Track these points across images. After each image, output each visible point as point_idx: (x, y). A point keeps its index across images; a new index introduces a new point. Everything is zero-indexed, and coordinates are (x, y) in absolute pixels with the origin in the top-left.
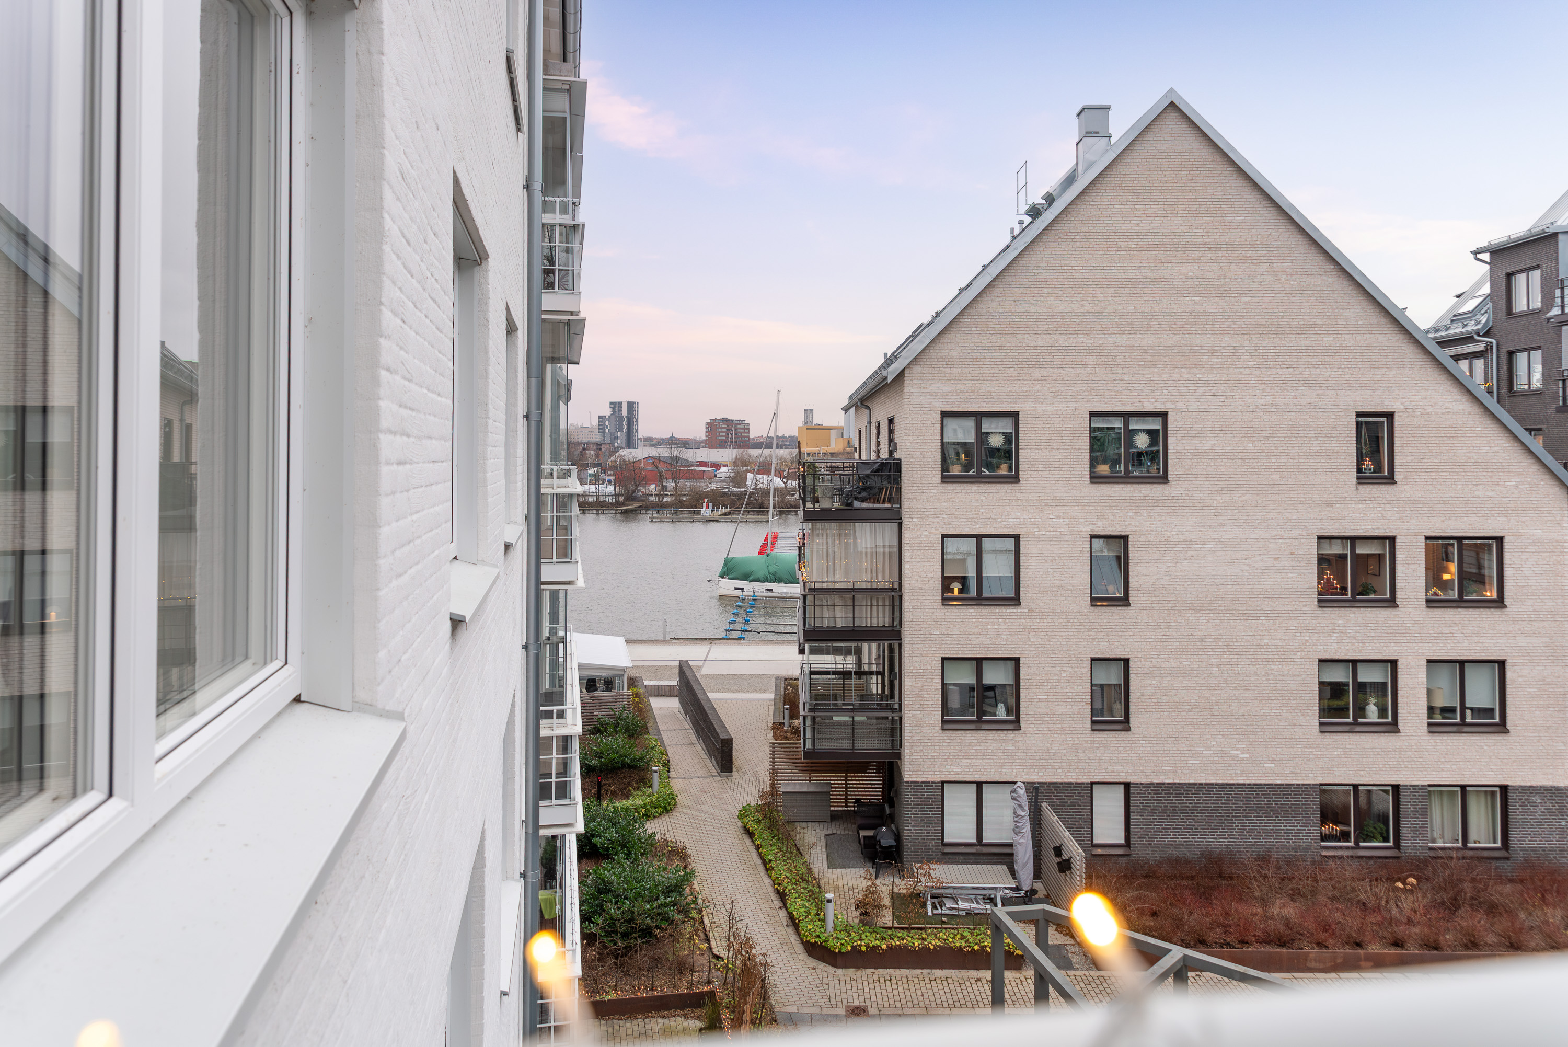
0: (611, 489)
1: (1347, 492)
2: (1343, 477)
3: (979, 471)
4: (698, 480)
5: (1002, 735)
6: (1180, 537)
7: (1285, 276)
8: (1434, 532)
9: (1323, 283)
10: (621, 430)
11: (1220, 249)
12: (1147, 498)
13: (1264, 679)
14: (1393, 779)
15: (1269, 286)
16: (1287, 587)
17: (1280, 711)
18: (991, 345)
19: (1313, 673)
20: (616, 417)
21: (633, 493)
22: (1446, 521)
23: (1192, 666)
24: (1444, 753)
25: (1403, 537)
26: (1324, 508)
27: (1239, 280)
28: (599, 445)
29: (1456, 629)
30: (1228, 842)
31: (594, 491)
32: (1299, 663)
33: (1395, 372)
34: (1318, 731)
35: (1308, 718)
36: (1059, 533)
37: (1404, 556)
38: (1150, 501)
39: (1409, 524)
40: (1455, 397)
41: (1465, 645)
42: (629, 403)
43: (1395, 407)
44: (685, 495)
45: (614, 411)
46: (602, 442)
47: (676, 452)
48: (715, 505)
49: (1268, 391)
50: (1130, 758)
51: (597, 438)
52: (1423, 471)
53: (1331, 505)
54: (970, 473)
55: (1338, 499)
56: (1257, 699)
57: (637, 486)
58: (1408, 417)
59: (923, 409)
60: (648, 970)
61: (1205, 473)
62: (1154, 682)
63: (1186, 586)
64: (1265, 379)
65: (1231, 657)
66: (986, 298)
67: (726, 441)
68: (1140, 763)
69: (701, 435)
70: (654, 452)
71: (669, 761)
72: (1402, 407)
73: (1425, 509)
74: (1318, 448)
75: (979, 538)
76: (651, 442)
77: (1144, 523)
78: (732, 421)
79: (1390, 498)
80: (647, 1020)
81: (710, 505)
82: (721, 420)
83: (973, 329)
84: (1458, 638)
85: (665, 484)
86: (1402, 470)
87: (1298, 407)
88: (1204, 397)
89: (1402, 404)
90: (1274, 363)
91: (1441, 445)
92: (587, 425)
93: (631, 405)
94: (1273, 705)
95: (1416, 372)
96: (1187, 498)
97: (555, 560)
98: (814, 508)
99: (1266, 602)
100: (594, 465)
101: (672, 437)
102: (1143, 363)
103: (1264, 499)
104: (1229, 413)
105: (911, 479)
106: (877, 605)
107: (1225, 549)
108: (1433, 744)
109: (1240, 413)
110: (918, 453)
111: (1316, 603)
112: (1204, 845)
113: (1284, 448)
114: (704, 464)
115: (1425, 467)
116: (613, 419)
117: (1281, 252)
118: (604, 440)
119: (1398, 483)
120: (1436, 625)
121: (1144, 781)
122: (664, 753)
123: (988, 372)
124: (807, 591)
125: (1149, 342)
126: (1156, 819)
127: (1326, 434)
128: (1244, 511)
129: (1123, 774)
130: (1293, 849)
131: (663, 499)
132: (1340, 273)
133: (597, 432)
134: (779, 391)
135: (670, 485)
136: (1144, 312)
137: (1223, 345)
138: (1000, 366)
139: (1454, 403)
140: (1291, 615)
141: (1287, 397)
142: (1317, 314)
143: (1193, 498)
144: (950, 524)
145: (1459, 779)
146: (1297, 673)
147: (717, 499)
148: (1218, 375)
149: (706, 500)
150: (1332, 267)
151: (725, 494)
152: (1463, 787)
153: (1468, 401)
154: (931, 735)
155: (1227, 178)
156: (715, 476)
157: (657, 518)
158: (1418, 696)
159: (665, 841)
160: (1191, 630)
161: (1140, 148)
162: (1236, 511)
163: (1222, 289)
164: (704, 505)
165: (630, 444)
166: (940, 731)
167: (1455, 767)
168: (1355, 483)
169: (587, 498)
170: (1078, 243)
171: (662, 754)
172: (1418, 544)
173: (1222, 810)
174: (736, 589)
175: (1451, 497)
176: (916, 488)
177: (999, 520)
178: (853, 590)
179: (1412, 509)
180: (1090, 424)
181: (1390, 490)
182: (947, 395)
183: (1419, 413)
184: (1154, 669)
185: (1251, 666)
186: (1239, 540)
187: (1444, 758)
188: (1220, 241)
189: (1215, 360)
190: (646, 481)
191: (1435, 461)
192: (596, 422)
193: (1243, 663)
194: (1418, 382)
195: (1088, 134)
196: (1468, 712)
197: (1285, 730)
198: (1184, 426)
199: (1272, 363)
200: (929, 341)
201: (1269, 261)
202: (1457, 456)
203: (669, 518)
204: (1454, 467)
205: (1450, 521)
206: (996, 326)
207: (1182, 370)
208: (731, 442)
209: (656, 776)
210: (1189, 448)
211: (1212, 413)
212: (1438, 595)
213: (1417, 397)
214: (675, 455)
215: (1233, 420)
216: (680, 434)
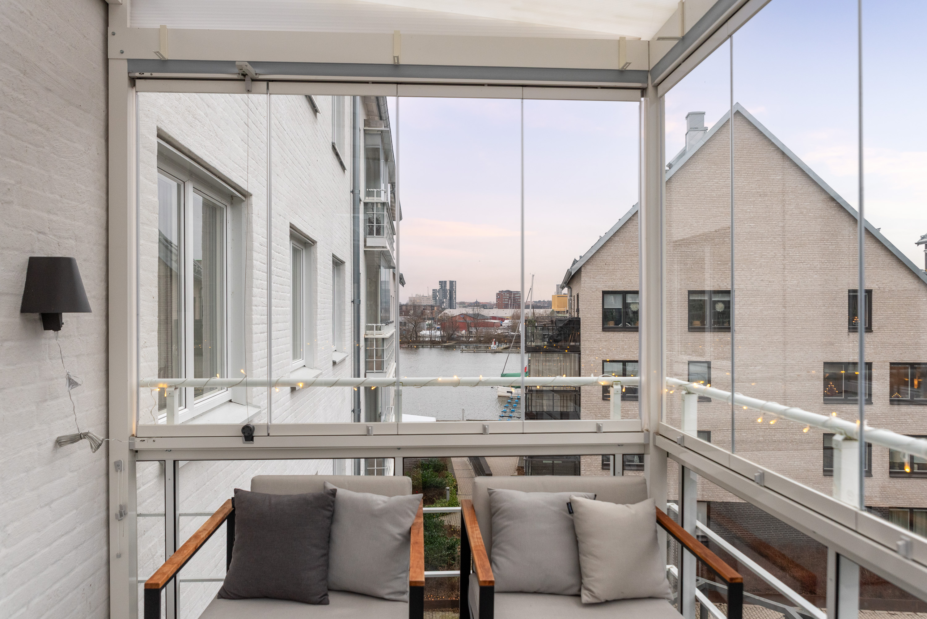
0: (438, 333)
1: (842, 337)
2: (840, 328)
3: (624, 325)
4: (490, 328)
5: (636, 473)
6: (741, 362)
7: (806, 211)
8: (895, 360)
9: (829, 214)
10: (446, 298)
11: (766, 195)
12: (722, 340)
13: (790, 444)
14: (868, 503)
15: (796, 217)
16: (805, 391)
17: (800, 463)
18: (631, 253)
19: (820, 441)
20: (443, 290)
21: (451, 336)
22: (903, 354)
23: (747, 436)
24: (899, 489)
25: (876, 363)
26: (828, 346)
27: (778, 213)
28: (432, 307)
29: (909, 417)
30: (767, 536)
31: (429, 334)
32: (812, 436)
33: (873, 266)
34: (822, 474)
35: (817, 467)
36: (670, 360)
37: (877, 374)
38: (724, 342)
39: (880, 356)
40: (910, 280)
41: (913, 426)
42: (450, 281)
43: (872, 287)
44: (482, 337)
45: (442, 286)
46: (435, 305)
47: (477, 311)
48: (500, 342)
49: (795, 278)
50: (710, 487)
51: (432, 302)
52: (889, 324)
53: (832, 344)
54: (620, 326)
55: (836, 341)
56: (786, 456)
57: (454, 332)
58: (880, 293)
59: (592, 290)
60: (435, 588)
61: (756, 326)
62: (725, 445)
63: (744, 390)
64: (793, 271)
65: (771, 431)
66: (628, 227)
67: (508, 304)
68: (717, 491)
69: (494, 300)
70: (464, 311)
71: (457, 485)
72: (877, 287)
73: (891, 346)
74: (825, 311)
75: (624, 362)
76: (463, 305)
77: (720, 355)
78: (512, 292)
79: (868, 341)
80: (433, 612)
81: (497, 342)
82: (505, 291)
83: (621, 244)
84: (909, 423)
85: (470, 330)
86: (877, 324)
87: (813, 287)
88: (756, 282)
89: (877, 285)
90: (799, 262)
91: (901, 309)
92: (426, 295)
93: (452, 283)
94: (796, 459)
95: (886, 266)
96: (746, 340)
97: (375, 371)
98: (531, 345)
99: (792, 400)
100: (429, 319)
101: (477, 302)
102: (720, 263)
103: (792, 340)
104: (771, 291)
105: (585, 329)
106: (567, 400)
107: (768, 370)
108: (893, 483)
109: (777, 291)
110: (589, 315)
111: (822, 401)
112: (753, 537)
113: (804, 311)
114: (494, 318)
115: (891, 322)
116: (441, 291)
117: (803, 196)
118: (436, 304)
119: (874, 331)
120: (896, 415)
121: (719, 500)
122: (455, 480)
123: (630, 269)
124: (527, 391)
125: (724, 250)
126: (725, 522)
127: (830, 303)
128: (780, 348)
129: (706, 496)
130: (806, 541)
131: (469, 339)
132: (839, 208)
133: (432, 299)
134: (533, 275)
135: (473, 330)
136: (721, 233)
137: (768, 251)
138: (636, 265)
139: (909, 284)
140: (807, 408)
141: (806, 281)
142: (825, 232)
143: (749, 340)
144: (607, 354)
145: (908, 504)
146: (810, 441)
147: (500, 339)
148: (765, 269)
149: (494, 340)
150: (835, 205)
151: (506, 336)
152: (911, 509)
153: (918, 283)
154: (596, 472)
155: (771, 154)
156: (501, 325)
157: (465, 350)
158: (884, 455)
159: (451, 526)
160: (747, 416)
161: (719, 138)
162: (775, 348)
163: (768, 219)
164: (493, 342)
165: (451, 306)
166: (601, 470)
167: (906, 497)
168: (847, 331)
169: (424, 338)
170: (682, 194)
171: (453, 481)
172: (886, 367)
173: (764, 518)
174: (508, 392)
175: (907, 339)
176: (588, 334)
177: (636, 352)
178: (553, 391)
179: (882, 346)
180: (689, 298)
181: (869, 335)
182: (606, 282)
183: (887, 290)
184: (725, 437)
185: (782, 437)
186: (776, 364)
187: (900, 492)
188: (767, 191)
189: (763, 260)
190: (458, 328)
191: (897, 318)
192: (431, 293)
193: (778, 435)
194: (887, 272)
195: (692, 129)
196: (916, 466)
197: (803, 474)
198: (744, 299)
199: (797, 262)
200: (595, 251)
201: (796, 202)
202: (911, 316)
203: (472, 350)
204: (909, 322)
205: (906, 354)
206: (634, 242)
207: (743, 266)
208: (511, 305)
209: (448, 492)
210: (747, 311)
211: (761, 291)
212: (898, 397)
213: (886, 281)
214: (476, 313)
215: (774, 295)
216: (482, 300)
